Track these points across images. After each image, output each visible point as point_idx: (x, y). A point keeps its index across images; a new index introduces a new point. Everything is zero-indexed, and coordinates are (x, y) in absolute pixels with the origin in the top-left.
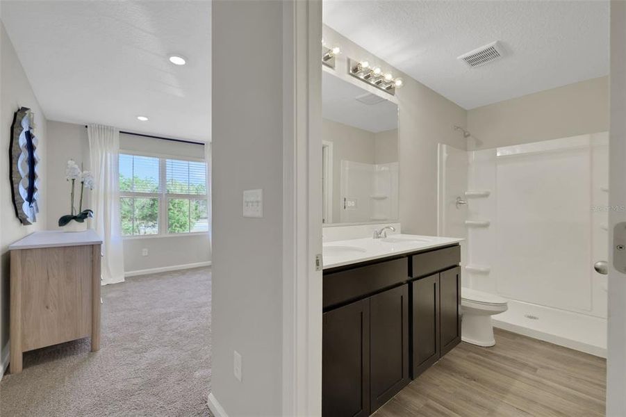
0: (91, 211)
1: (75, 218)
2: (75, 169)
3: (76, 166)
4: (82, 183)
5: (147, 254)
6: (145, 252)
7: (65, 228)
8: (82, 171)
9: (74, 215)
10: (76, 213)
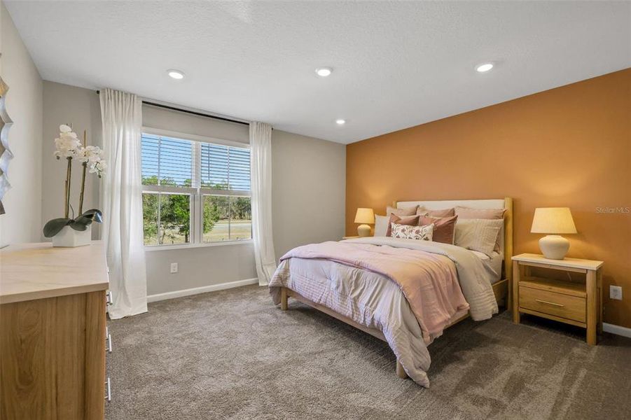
0: (98, 211)
1: (72, 223)
2: (71, 139)
3: (74, 135)
4: (85, 164)
5: (176, 271)
6: (174, 267)
7: (55, 240)
8: (85, 147)
9: (71, 217)
10: (74, 215)
